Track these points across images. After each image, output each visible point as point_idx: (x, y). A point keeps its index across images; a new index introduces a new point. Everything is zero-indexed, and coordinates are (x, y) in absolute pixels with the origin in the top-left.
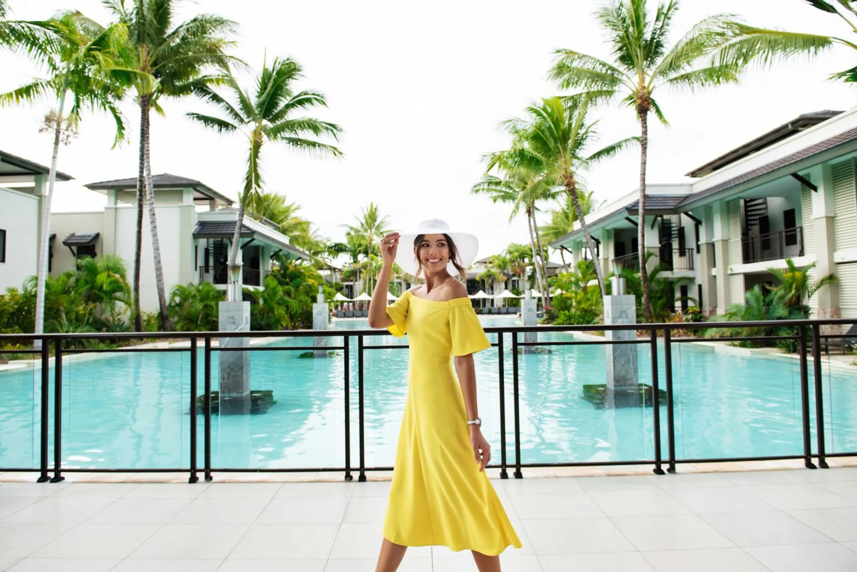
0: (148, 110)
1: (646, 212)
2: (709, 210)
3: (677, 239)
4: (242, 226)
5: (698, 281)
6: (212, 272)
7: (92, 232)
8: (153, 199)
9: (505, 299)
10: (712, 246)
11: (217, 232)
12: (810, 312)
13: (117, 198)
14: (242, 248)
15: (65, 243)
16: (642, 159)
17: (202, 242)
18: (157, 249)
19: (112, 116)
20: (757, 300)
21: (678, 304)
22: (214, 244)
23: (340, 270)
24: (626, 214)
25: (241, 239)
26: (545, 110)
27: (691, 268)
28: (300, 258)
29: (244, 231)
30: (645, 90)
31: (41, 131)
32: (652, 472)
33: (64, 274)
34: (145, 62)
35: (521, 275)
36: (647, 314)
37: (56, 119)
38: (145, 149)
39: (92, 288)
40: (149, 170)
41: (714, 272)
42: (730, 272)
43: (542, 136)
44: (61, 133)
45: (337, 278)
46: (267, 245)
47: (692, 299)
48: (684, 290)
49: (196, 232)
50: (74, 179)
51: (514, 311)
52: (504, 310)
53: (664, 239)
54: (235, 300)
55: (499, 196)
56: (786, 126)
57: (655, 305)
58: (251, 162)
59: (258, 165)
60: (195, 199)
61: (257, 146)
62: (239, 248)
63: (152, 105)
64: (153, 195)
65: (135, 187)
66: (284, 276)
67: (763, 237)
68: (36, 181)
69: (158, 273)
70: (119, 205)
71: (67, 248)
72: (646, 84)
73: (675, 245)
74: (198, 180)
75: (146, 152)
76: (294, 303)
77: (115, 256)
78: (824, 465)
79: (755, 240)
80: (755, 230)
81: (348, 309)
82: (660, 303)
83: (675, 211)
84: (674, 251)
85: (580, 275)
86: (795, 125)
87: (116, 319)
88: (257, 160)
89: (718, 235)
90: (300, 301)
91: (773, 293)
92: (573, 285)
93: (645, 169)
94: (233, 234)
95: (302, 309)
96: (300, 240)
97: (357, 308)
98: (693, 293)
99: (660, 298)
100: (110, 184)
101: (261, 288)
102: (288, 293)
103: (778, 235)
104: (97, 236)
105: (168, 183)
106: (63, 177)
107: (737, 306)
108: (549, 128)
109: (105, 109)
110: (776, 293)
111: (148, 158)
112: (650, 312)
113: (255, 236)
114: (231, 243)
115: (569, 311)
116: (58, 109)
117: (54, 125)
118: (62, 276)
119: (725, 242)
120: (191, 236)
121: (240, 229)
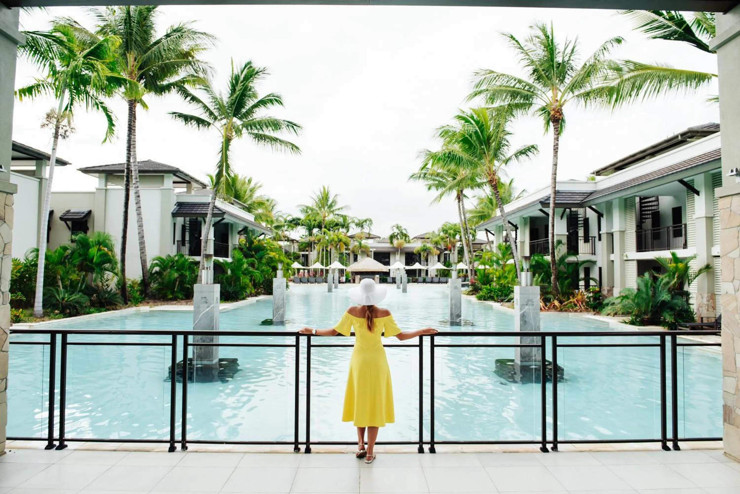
0: (135, 107)
1: (557, 205)
2: (609, 205)
3: (583, 228)
4: (215, 207)
5: (599, 264)
6: (187, 245)
7: (85, 209)
8: (138, 183)
9: (438, 270)
10: (611, 235)
11: (193, 212)
12: (690, 296)
13: (107, 180)
14: (213, 226)
15: (61, 219)
16: (554, 161)
17: (180, 220)
18: (141, 226)
19: (104, 114)
20: (646, 285)
21: (582, 283)
22: (190, 221)
23: (297, 242)
24: (540, 207)
25: (213, 218)
26: (472, 117)
27: (594, 253)
28: (263, 234)
29: (216, 211)
30: (558, 103)
31: (43, 126)
32: (539, 450)
33: (61, 247)
34: (133, 66)
35: (452, 249)
36: (554, 292)
37: (56, 116)
38: (132, 140)
39: (85, 259)
40: (135, 158)
41: (612, 257)
42: (625, 258)
43: (470, 139)
44: (61, 128)
45: (294, 249)
46: (236, 223)
47: (593, 279)
48: (587, 271)
49: (175, 212)
50: (71, 164)
51: (445, 281)
52: (436, 280)
53: (571, 228)
54: (207, 284)
55: (434, 185)
56: (677, 137)
57: (562, 284)
58: (222, 154)
59: (229, 157)
60: (174, 182)
61: (228, 140)
62: (211, 226)
63: (138, 102)
64: (138, 180)
65: (123, 171)
66: (250, 249)
67: (654, 230)
68: (37, 165)
69: (142, 246)
70: (108, 187)
71: (63, 223)
72: (559, 98)
73: (581, 233)
74: (177, 167)
75: (132, 143)
76: (257, 273)
77: (105, 233)
78: (677, 448)
79: (647, 232)
80: (648, 223)
81: (304, 275)
82: (566, 282)
83: (581, 205)
84: (579, 238)
85: (500, 256)
86: (684, 136)
87: (105, 284)
88: (228, 152)
89: (616, 227)
90: (262, 271)
91: (660, 279)
92: (495, 264)
93: (556, 170)
94: (207, 214)
95: (265, 277)
96: (263, 218)
97: (311, 274)
98: (595, 274)
99: (566, 278)
100: (101, 169)
101: (229, 260)
102: (252, 265)
103: (666, 229)
104: (90, 212)
105: (152, 169)
106: (61, 163)
107: (629, 290)
108: (476, 132)
109: (98, 108)
110: (662, 279)
111: (135, 147)
112: (557, 290)
113: (225, 216)
114: (205, 222)
115: (490, 285)
116: (57, 108)
117: (54, 121)
118: (59, 249)
119: (622, 232)
120: (170, 216)
121: (213, 211)
